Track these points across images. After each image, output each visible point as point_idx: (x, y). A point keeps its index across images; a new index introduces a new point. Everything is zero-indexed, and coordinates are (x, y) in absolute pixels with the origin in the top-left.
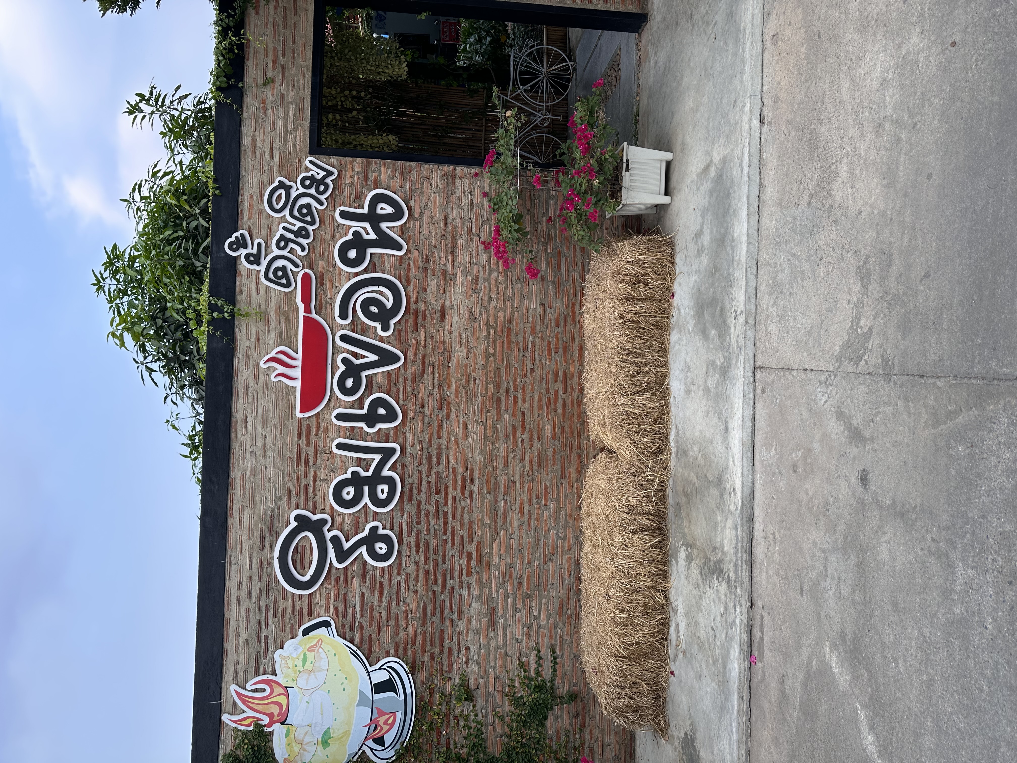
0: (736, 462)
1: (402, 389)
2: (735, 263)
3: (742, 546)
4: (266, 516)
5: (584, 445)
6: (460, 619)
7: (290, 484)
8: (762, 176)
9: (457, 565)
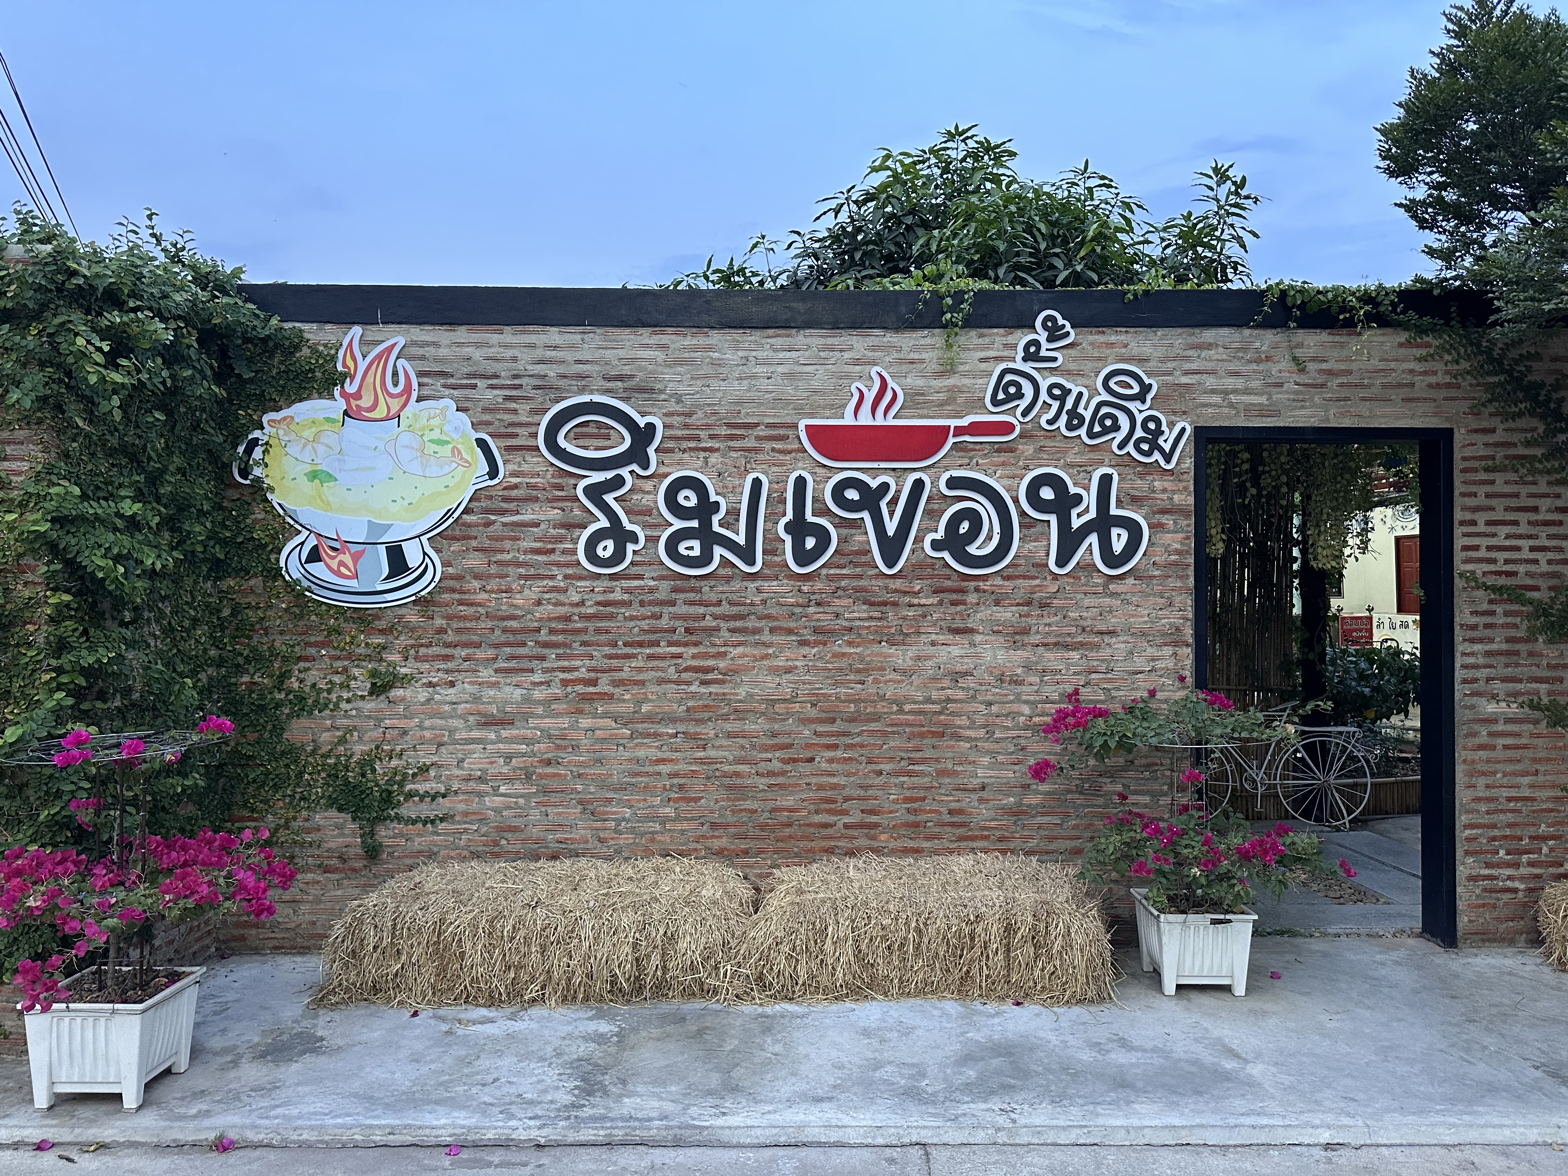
0: (768, 1116)
1: (844, 571)
2: (1091, 1107)
3: (635, 1129)
4: (652, 382)
5: (764, 859)
6: (496, 671)
7: (700, 414)
8: (1239, 1149)
9: (578, 663)
